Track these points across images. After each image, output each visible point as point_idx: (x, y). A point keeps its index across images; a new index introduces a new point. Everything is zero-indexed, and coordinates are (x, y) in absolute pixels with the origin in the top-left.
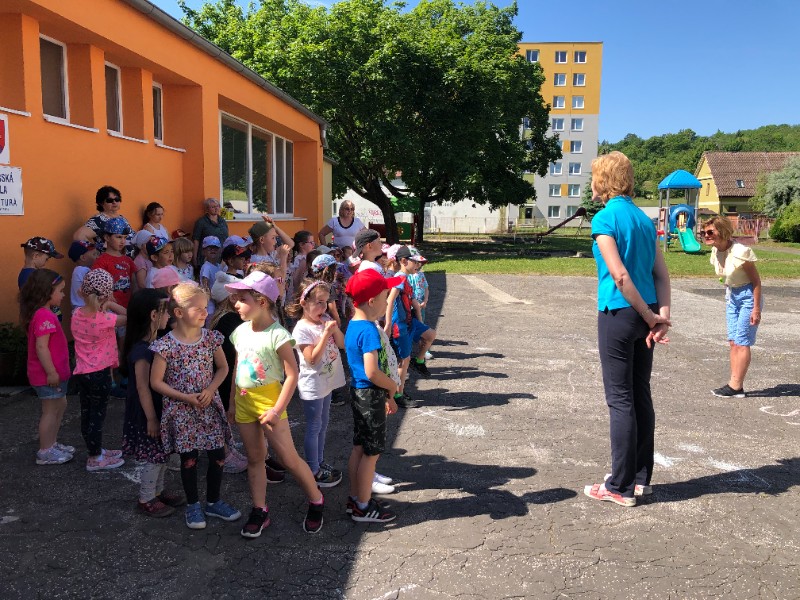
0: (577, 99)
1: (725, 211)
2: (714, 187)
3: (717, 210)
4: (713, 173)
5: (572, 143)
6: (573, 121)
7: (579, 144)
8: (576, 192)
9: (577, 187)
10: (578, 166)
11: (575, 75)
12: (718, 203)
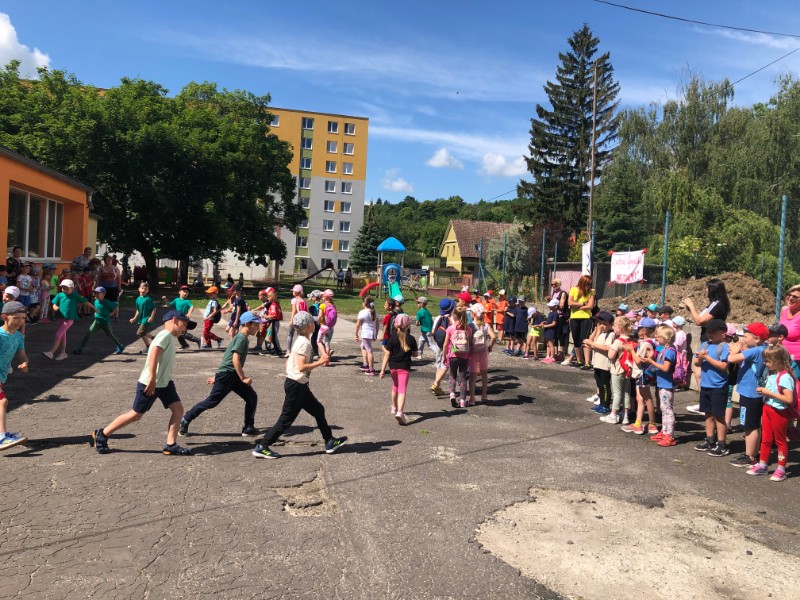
0: (348, 165)
1: (466, 270)
2: (457, 249)
3: (459, 269)
4: (458, 239)
5: (342, 203)
6: (343, 184)
7: (348, 205)
8: (345, 248)
9: (345, 244)
10: (347, 224)
11: (345, 144)
12: (460, 262)
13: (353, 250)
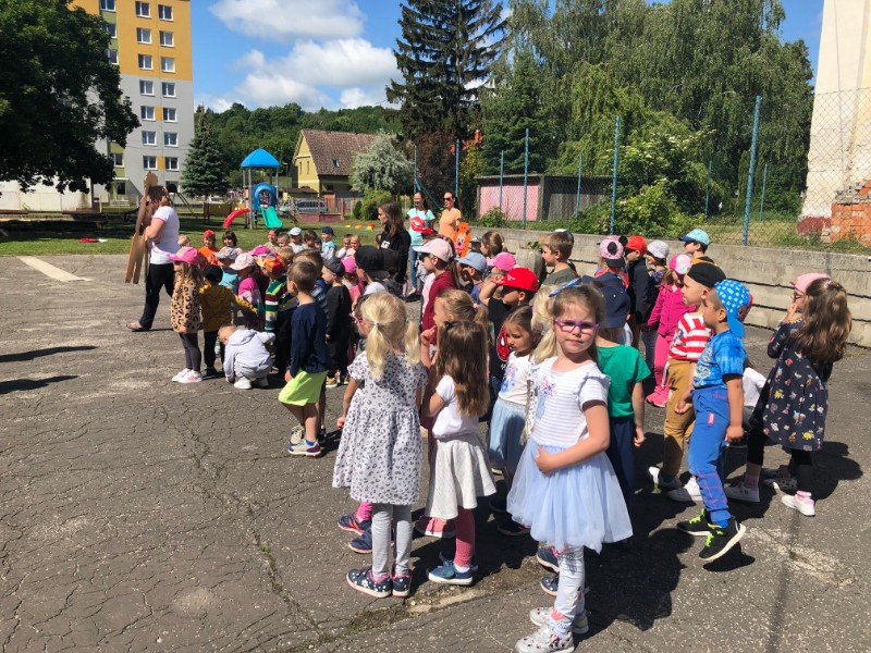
0: (167, 60)
1: (324, 189)
2: (313, 165)
3: (317, 190)
4: (311, 151)
5: (165, 110)
6: (164, 85)
7: (173, 112)
8: (174, 166)
9: (174, 161)
10: (173, 136)
11: (162, 33)
12: (318, 181)
13: (184, 168)
